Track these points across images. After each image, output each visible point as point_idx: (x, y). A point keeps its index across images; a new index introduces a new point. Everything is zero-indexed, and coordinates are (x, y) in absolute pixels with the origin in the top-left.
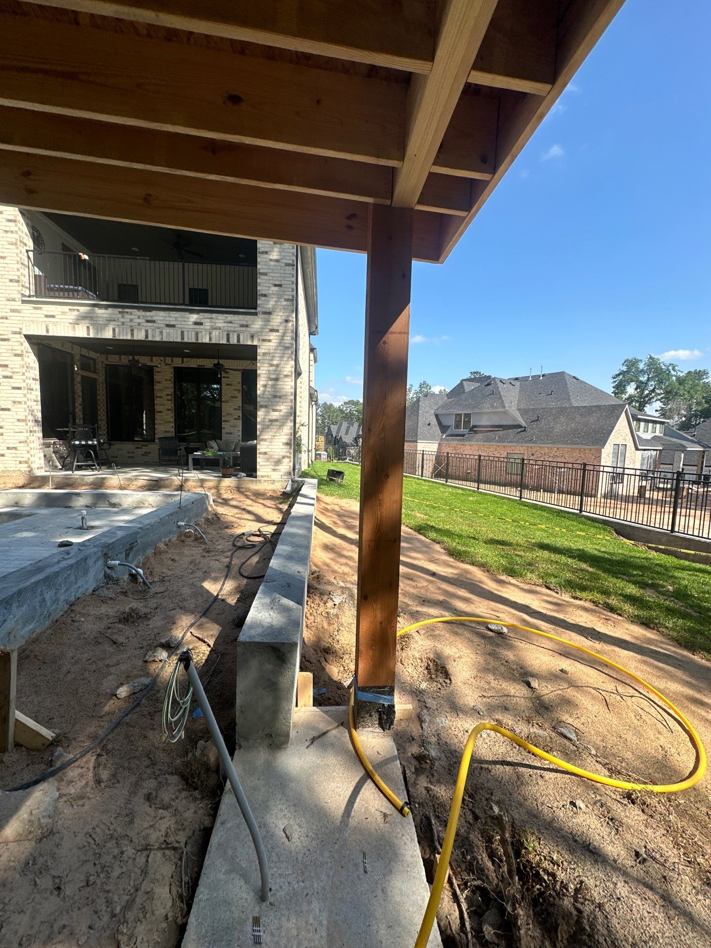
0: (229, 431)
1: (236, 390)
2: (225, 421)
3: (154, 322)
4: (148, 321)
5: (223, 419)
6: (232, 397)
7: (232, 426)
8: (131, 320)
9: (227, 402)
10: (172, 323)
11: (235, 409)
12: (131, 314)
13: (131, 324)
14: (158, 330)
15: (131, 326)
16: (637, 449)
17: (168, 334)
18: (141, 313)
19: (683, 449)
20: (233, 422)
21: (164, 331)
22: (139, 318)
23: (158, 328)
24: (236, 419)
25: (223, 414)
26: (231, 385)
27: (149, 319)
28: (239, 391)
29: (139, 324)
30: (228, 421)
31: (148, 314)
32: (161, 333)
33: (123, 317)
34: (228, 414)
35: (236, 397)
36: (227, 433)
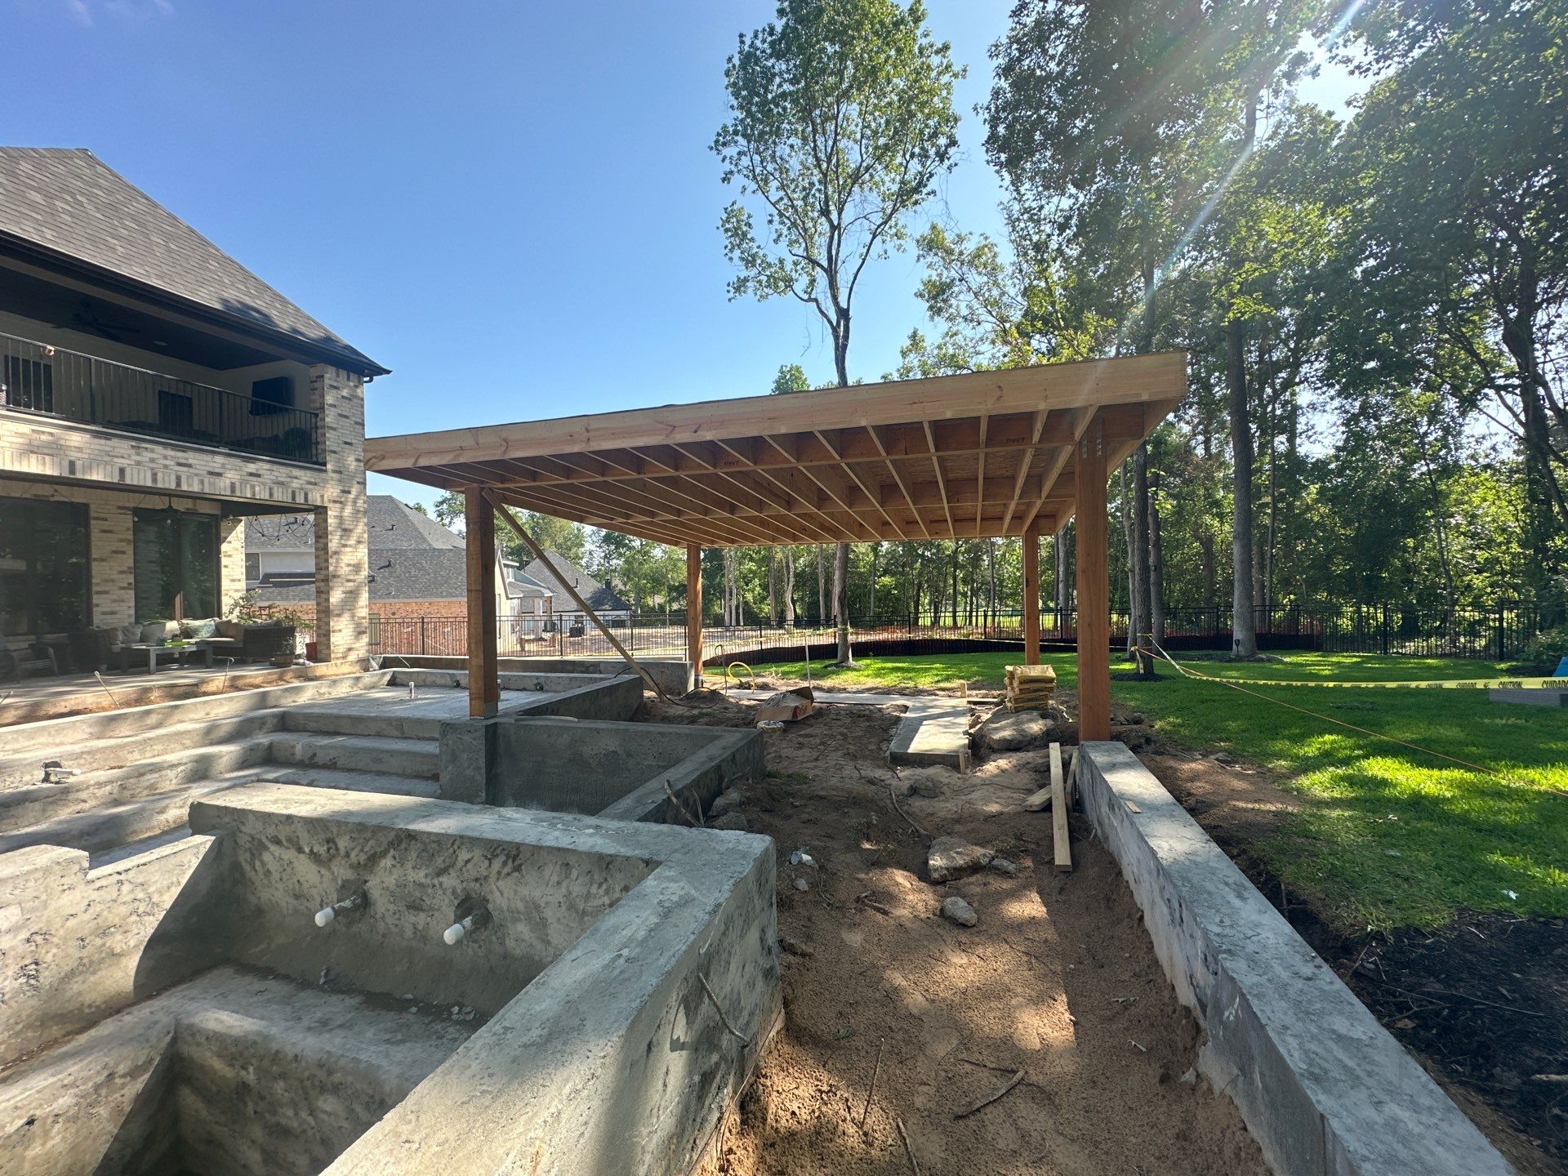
0: (108, 610)
1: (121, 541)
2: (98, 593)
3: (190, 466)
4: (179, 464)
5: (95, 589)
6: (115, 552)
7: (115, 601)
8: (152, 460)
9: (103, 560)
10: (217, 471)
11: (121, 572)
12: (152, 451)
13: (151, 465)
14: (196, 478)
15: (152, 469)
16: (508, 598)
17: (212, 484)
18: (170, 453)
19: (542, 596)
20: (117, 594)
21: (206, 481)
22: (165, 458)
23: (196, 475)
24: (124, 588)
25: (94, 581)
26: (111, 532)
27: (183, 461)
28: (128, 542)
29: (166, 467)
30: (106, 592)
31: (180, 454)
32: (202, 482)
33: (138, 454)
34: (106, 581)
35: (124, 553)
36: (104, 613)
